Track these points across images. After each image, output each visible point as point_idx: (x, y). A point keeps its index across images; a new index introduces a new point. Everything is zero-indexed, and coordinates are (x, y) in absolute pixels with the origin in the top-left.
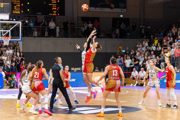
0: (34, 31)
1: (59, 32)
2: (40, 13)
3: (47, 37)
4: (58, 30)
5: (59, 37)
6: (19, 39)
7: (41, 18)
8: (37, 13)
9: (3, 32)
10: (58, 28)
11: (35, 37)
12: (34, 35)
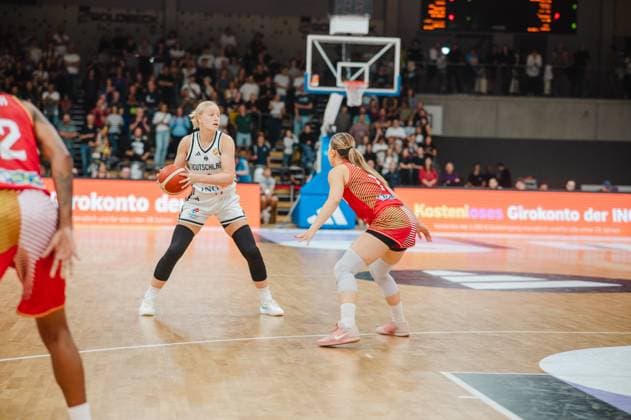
0: (480, 77)
1: (552, 81)
2: (503, 28)
3: (515, 94)
4: (549, 76)
5: (552, 95)
7: (503, 40)
8: (495, 27)
9: (348, 70)
10: (549, 68)
11: (480, 94)
12: (477, 89)
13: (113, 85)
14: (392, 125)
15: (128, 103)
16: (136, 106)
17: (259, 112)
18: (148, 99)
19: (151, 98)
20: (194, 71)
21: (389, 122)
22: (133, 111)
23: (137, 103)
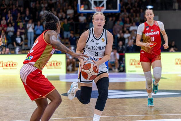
6: (116, 8)
11: (175, 10)
12: (174, 8)
13: (11, 13)
14: (132, 25)
15: (17, 21)
16: (20, 22)
17: (74, 22)
18: (26, 19)
19: (27, 18)
20: (46, 5)
21: (131, 24)
22: (19, 24)
23: (21, 21)
